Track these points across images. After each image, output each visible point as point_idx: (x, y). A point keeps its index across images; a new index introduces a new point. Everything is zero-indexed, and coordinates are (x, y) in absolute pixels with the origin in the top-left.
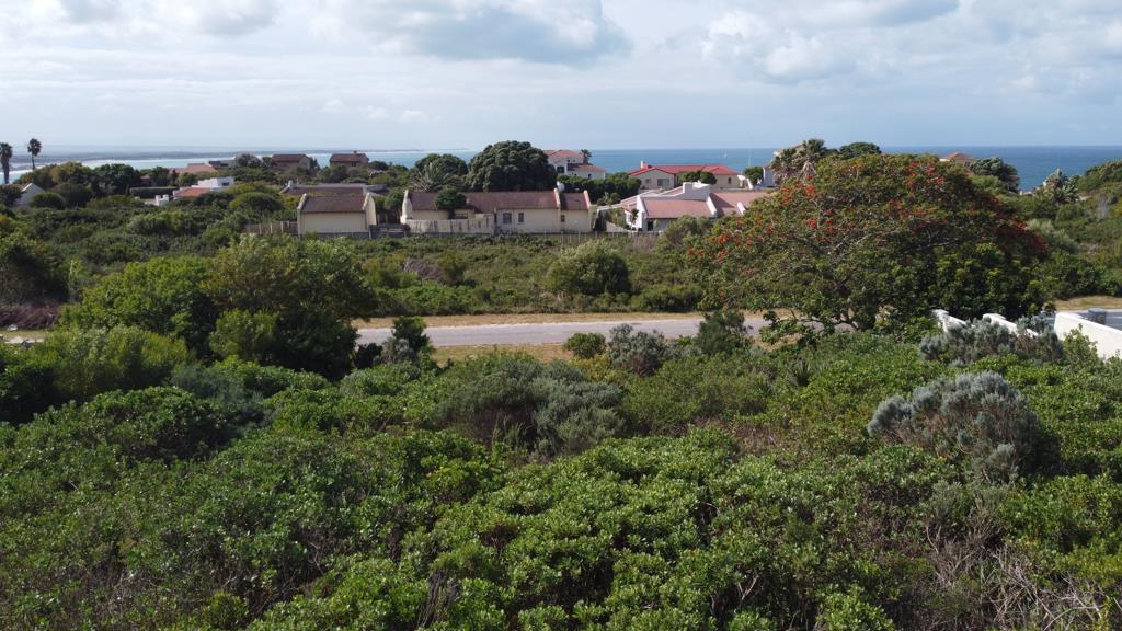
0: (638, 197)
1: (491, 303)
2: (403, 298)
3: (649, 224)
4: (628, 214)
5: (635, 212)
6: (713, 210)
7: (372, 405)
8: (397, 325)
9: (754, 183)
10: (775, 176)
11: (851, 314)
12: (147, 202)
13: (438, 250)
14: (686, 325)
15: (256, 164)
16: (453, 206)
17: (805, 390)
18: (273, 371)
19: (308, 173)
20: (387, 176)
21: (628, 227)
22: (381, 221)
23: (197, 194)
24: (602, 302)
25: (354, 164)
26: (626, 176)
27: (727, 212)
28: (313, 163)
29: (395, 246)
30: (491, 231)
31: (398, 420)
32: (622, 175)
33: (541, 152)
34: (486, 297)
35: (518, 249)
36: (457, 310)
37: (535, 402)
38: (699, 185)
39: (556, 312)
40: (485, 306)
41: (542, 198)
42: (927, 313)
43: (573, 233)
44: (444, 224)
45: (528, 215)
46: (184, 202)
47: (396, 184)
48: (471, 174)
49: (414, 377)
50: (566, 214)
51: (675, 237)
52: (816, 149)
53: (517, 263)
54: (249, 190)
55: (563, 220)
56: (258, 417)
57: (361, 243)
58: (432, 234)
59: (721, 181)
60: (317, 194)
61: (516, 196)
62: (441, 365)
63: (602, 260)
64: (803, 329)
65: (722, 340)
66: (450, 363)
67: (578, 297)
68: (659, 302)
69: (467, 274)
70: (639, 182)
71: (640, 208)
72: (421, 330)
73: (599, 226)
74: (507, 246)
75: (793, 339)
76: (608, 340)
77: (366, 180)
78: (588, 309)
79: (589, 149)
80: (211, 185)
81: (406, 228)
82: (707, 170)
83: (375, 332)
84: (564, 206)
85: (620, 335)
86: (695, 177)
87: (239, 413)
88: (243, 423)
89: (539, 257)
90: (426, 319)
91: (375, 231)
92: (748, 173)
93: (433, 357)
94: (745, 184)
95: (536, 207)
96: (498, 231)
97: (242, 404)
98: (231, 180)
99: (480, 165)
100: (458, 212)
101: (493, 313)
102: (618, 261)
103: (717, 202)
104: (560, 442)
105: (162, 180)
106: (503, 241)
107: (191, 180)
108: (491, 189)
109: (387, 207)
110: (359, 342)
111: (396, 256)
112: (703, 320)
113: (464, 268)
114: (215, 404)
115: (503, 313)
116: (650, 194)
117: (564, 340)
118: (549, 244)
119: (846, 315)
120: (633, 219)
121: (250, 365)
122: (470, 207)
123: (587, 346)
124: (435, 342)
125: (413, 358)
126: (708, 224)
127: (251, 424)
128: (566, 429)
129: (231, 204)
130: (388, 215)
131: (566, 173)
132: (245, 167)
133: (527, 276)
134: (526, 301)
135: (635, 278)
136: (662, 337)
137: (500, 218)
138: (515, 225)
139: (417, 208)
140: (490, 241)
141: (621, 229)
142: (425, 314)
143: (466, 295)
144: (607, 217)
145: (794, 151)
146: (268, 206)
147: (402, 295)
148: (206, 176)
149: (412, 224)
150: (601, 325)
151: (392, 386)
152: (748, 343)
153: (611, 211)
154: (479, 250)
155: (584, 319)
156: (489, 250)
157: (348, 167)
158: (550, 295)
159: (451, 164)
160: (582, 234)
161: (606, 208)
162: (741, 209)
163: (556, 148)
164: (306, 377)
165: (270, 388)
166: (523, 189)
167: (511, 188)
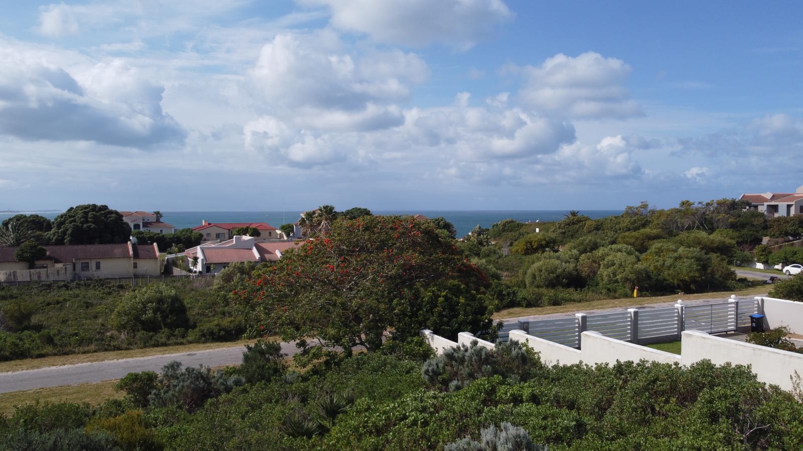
0: (198, 247)
3: (207, 267)
4: (191, 260)
5: (196, 259)
6: (257, 256)
9: (288, 235)
10: (302, 230)
14: (233, 354)
16: (33, 258)
21: (190, 271)
24: (161, 337)
26: (190, 231)
27: (267, 256)
30: (69, 277)
32: (188, 230)
35: (91, 293)
38: (247, 238)
40: (48, 349)
41: (117, 249)
43: (143, 277)
45: (104, 264)
48: (53, 230)
50: (141, 263)
51: (226, 280)
52: (329, 212)
55: (135, 266)
58: (10, 283)
59: (264, 234)
61: (93, 248)
64: (327, 354)
65: (261, 368)
67: (139, 334)
69: (35, 319)
70: (201, 235)
71: (200, 255)
73: (167, 270)
76: (160, 377)
78: (150, 344)
82: (254, 226)
84: (136, 255)
85: (170, 372)
86: (244, 231)
89: (110, 299)
92: (283, 228)
95: (112, 257)
96: (76, 277)
99: (61, 224)
100: (38, 263)
101: (56, 354)
102: (177, 300)
103: (260, 250)
106: (79, 286)
108: (72, 243)
113: (32, 314)
116: (207, 245)
118: (121, 287)
119: (360, 339)
120: (195, 264)
122: (50, 258)
131: (142, 229)
134: (90, 341)
137: (79, 266)
138: (92, 271)
140: (66, 287)
141: (184, 273)
143: (29, 339)
144: (173, 263)
145: (314, 213)
153: (177, 258)
156: (63, 295)
158: (115, 333)
160: (151, 277)
161: (173, 256)
162: (278, 254)
163: (133, 210)
166: (101, 243)
167: (91, 241)
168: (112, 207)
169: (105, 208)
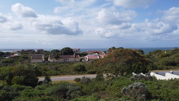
3: (89, 60)
5: (86, 58)
6: (99, 58)
7: (39, 92)
8: (45, 77)
9: (105, 53)
10: (108, 52)
11: (120, 74)
12: (5, 58)
13: (54, 65)
14: (94, 76)
15: (25, 51)
16: (57, 58)
17: (112, 86)
18: (22, 86)
19: (33, 53)
20: (46, 53)
21: (85, 60)
22: (45, 60)
23: (13, 56)
24: (81, 73)
25: (41, 51)
27: (101, 58)
28: (34, 51)
29: (47, 64)
30: (63, 62)
31: (43, 94)
32: (84, 52)
34: (61, 72)
35: (67, 64)
36: (57, 75)
37: (67, 90)
39: (73, 74)
40: (62, 74)
41: (72, 56)
42: (131, 73)
43: (77, 62)
44: (56, 61)
45: (69, 59)
46: (11, 58)
47: (48, 54)
48: (60, 53)
49: (48, 86)
50: (76, 59)
51: (93, 62)
52: (114, 48)
53: (67, 67)
54: (23, 55)
55: (75, 59)
57: (41, 64)
58: (54, 62)
59: (100, 53)
60: (34, 56)
62: (53, 84)
63: (80, 66)
64: (112, 76)
65: (100, 79)
66: (55, 84)
67: (77, 72)
68: (90, 72)
69: (59, 69)
70: (87, 53)
71: (87, 57)
72: (50, 78)
73: (81, 60)
75: (111, 78)
76: (81, 79)
77: (43, 54)
78: (79, 74)
80: (17, 55)
81: (49, 61)
82: (98, 52)
83: (41, 79)
84: (75, 57)
85: (83, 78)
86: (96, 53)
87: (15, 94)
88: (15, 96)
89: (71, 66)
91: (44, 62)
92: (104, 52)
95: (71, 58)
96: (64, 61)
97: (15, 93)
98: (20, 54)
99: (62, 51)
100: (58, 59)
101: (62, 75)
102: (83, 66)
103: (99, 56)
104: (71, 97)
105: (8, 54)
106: (65, 63)
107: (13, 54)
108: (63, 55)
109: (46, 58)
110: (39, 81)
111: (47, 66)
112: (97, 75)
114: (10, 93)
115: (64, 75)
116: (89, 55)
117: (74, 79)
118: (73, 63)
120: (86, 59)
121: (19, 85)
122: (60, 58)
123: (78, 80)
124: (52, 80)
125: (48, 83)
127: (17, 96)
128: (72, 95)
129: (20, 58)
132: (23, 52)
133: (69, 69)
134: (68, 73)
135: (86, 69)
136: (90, 78)
137: (65, 59)
138: (67, 60)
139: (51, 58)
140: (63, 63)
141: (84, 61)
142: (51, 75)
143: (58, 72)
145: (111, 48)
146: (26, 58)
147: (47, 72)
148: (16, 53)
149: (50, 61)
150: (80, 77)
151: (43, 88)
152: (104, 79)
154: (61, 65)
155: (78, 76)
157: (40, 52)
158: (72, 71)
159: (57, 51)
161: (82, 58)
162: (103, 57)
164: (29, 87)
165: (22, 89)
166: (69, 55)
167: (67, 55)
168: (71, 48)
169: (69, 48)
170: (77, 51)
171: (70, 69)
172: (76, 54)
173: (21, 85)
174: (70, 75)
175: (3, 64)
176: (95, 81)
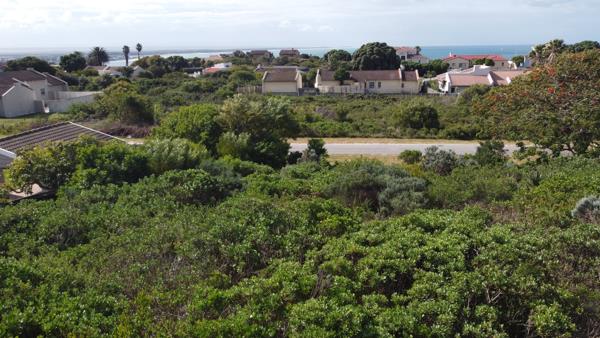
0: (447, 74)
1: (360, 132)
2: (314, 127)
3: (452, 89)
4: (440, 83)
5: (444, 82)
6: (490, 81)
7: (295, 183)
8: (310, 142)
9: (518, 66)
10: (531, 61)
11: (572, 145)
12: (190, 75)
13: (334, 102)
14: (470, 147)
15: (243, 56)
16: (342, 78)
17: (537, 188)
18: (248, 164)
19: (269, 60)
20: (309, 62)
21: (440, 91)
22: (304, 86)
23: (214, 72)
24: (422, 133)
25: (292, 55)
26: (441, 61)
27: (499, 82)
28: (271, 55)
29: (311, 99)
30: (362, 92)
31: (308, 192)
32: (438, 61)
33: (392, 48)
34: (358, 128)
35: (376, 102)
36: (342, 135)
37: (380, 187)
38: (484, 67)
39: (395, 137)
40: (357, 133)
41: (392, 74)
43: (408, 94)
44: (338, 88)
45: (383, 83)
46: (208, 75)
47: (314, 66)
48: (352, 61)
49: (318, 170)
50: (406, 84)
51: (467, 97)
52: (558, 46)
53: (376, 110)
54: (239, 69)
55: (403, 86)
56: (239, 187)
57: (294, 98)
58: (331, 94)
59: (497, 64)
60: (273, 72)
61: (377, 73)
62: (332, 164)
63: (423, 110)
64: (540, 153)
65: (490, 157)
66: (337, 163)
68: (455, 134)
69: (348, 116)
70: (448, 65)
71: (448, 80)
72: (322, 145)
73: (423, 90)
74: (370, 101)
75: (533, 158)
76: (424, 154)
77: (298, 64)
78: (414, 136)
79: (420, 45)
80: (220, 67)
81: (318, 90)
82: (490, 58)
83: (299, 145)
84: (404, 79)
85: (431, 152)
86: (481, 62)
87: (230, 184)
88: (232, 189)
89: (388, 107)
90: (325, 140)
91: (301, 91)
92: (514, 59)
93: (328, 160)
94: (512, 66)
95: (388, 79)
96: (366, 92)
97: (232, 180)
98: (230, 64)
99: (357, 56)
100: (346, 82)
101: (360, 137)
102: (432, 110)
103: (494, 77)
104: (392, 209)
105: (197, 63)
106: (369, 97)
107: (211, 64)
108: (363, 69)
109: (308, 78)
110: (290, 150)
111: (312, 106)
112: (479, 145)
113: (347, 112)
114: (220, 179)
115: (367, 137)
116: (454, 72)
117: (399, 153)
118: (394, 100)
119: (569, 146)
120: (443, 86)
121: (237, 160)
122: (352, 79)
123: (412, 157)
124: (329, 152)
125: (318, 160)
126: (488, 89)
127: (236, 190)
128: (395, 202)
129: (230, 77)
130: (308, 83)
131: (406, 60)
132: (238, 57)
133: (381, 118)
134: (379, 131)
135: (442, 120)
136: (454, 154)
137: (368, 85)
138: (376, 89)
139: (323, 80)
140: (362, 97)
141: (436, 92)
142: (325, 136)
143: (347, 127)
144: (428, 85)
145: (544, 46)
146: (248, 78)
147: (314, 126)
148: (218, 62)
149: (321, 88)
150: (420, 146)
151: (306, 174)
152: (506, 159)
153: (431, 81)
154: (355, 102)
155: (411, 142)
156: (361, 102)
157: (289, 57)
158: (393, 128)
159: (343, 55)
160: (414, 94)
161: (428, 79)
162: (509, 81)
163: (401, 46)
164: (264, 167)
165: (246, 172)
166: (382, 69)
167: (375, 69)
170: (409, 56)
171: (383, 119)
172: (408, 68)
173: (243, 159)
174: (386, 140)
175: (187, 93)
176: (473, 164)
